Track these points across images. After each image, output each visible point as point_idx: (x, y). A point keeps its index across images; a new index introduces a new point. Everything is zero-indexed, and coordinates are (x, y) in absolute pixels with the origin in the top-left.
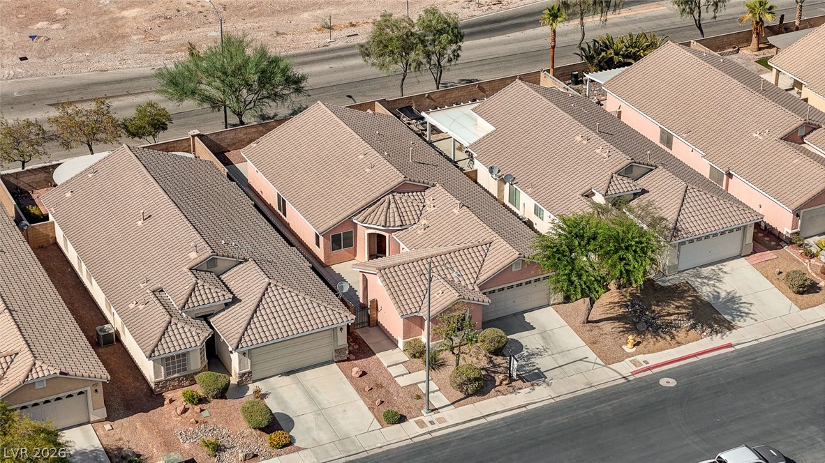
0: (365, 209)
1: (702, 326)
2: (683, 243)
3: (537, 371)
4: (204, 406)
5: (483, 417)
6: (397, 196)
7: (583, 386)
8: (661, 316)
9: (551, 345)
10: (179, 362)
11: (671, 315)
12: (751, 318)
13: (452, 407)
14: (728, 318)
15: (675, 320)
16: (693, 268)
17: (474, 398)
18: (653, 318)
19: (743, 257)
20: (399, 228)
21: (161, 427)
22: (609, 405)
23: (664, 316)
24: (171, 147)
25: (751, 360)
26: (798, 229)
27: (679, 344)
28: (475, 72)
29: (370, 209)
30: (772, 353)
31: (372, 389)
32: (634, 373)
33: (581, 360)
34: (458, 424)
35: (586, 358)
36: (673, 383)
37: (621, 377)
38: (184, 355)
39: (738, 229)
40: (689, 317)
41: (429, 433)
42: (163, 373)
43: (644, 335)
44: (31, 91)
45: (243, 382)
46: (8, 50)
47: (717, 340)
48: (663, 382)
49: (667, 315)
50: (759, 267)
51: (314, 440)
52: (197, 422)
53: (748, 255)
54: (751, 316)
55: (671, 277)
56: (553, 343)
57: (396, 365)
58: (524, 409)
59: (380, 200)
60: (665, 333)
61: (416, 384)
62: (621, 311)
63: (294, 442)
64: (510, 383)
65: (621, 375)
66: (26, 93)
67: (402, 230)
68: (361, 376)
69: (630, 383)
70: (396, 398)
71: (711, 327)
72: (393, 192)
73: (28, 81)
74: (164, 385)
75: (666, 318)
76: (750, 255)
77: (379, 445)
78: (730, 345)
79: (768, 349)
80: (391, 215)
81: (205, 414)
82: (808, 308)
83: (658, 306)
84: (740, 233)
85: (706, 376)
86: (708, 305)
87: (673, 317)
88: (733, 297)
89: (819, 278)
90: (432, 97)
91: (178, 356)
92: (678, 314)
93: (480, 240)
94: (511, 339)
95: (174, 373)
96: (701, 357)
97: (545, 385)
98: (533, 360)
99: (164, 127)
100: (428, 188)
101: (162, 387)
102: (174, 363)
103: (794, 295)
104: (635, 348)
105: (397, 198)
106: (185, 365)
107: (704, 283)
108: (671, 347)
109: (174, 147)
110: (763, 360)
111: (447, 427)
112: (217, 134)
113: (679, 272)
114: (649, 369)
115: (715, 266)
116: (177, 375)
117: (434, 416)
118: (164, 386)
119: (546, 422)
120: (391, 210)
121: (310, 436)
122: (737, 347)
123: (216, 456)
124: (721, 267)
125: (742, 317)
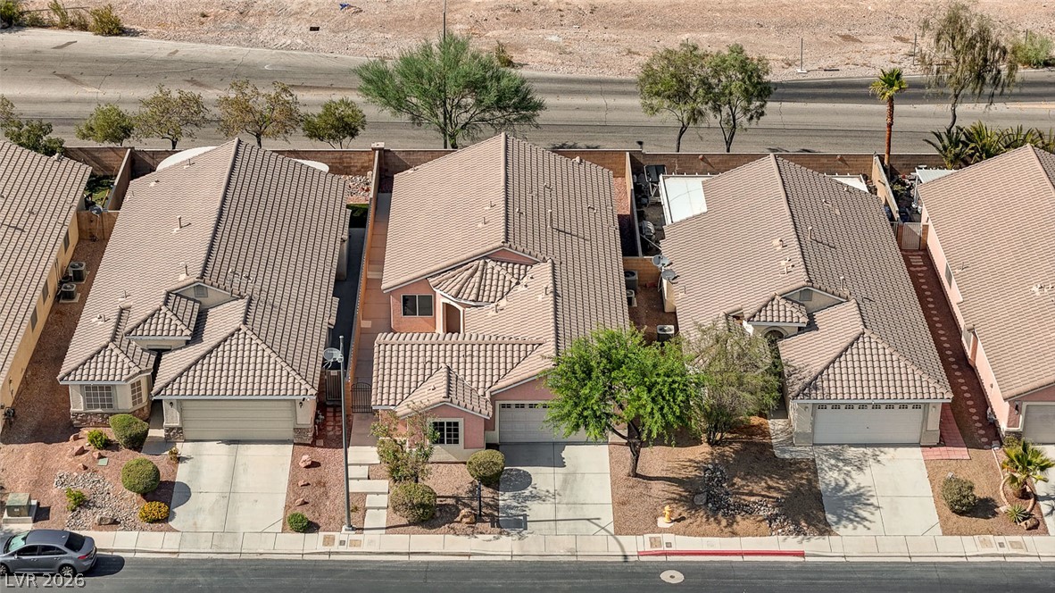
0: (446, 271)
1: (785, 520)
2: (823, 407)
3: (522, 518)
4: (109, 453)
5: (409, 554)
6: (491, 264)
7: (562, 552)
8: (737, 493)
9: (568, 492)
10: (102, 395)
11: (753, 495)
12: (865, 526)
13: (384, 531)
14: (830, 518)
15: (755, 503)
16: (839, 445)
17: (416, 528)
18: (727, 494)
19: (921, 446)
20: (473, 303)
21: (47, 464)
22: (569, 583)
23: (743, 494)
24: (346, 158)
25: (811, 579)
26: (1019, 428)
27: (734, 534)
28: (826, 143)
29: (452, 273)
30: (850, 579)
31: (308, 484)
32: (641, 554)
33: (588, 520)
34: (370, 553)
35: (598, 519)
36: (679, 578)
37: (621, 554)
38: (108, 388)
39: (916, 406)
40: (778, 503)
41: (330, 553)
42: (82, 404)
43: (696, 511)
44: (286, 66)
45: (171, 438)
46: (306, 16)
47: (792, 543)
48: (665, 576)
49: (747, 494)
50: (933, 464)
51: (195, 524)
52: (85, 468)
53: (930, 447)
54: (866, 523)
55: (799, 449)
56: (572, 489)
57: (360, 465)
58: (466, 558)
59: (467, 263)
60: (724, 515)
61: (366, 494)
62: (694, 473)
63: (171, 520)
64: (475, 523)
65: (623, 550)
66: (279, 68)
67: (476, 306)
68: (307, 467)
69: (627, 564)
70: (328, 503)
71: (797, 524)
72: (487, 257)
73: (294, 55)
74: (84, 418)
75: (743, 497)
76: (935, 446)
77: (262, 551)
78: (802, 554)
79: (847, 572)
80: (471, 285)
81: (103, 462)
82: (955, 534)
83: (742, 479)
84: (919, 412)
85: (731, 583)
86: (818, 496)
87: (753, 499)
88: (861, 495)
89: (1005, 500)
90: (709, 160)
91: (101, 387)
92: (763, 496)
93: (534, 339)
94: (524, 472)
95: (97, 407)
96: (747, 558)
97: (516, 537)
98: (528, 503)
99: (353, 132)
100: (537, 262)
101: (82, 421)
102: (96, 395)
103: (948, 512)
104: (672, 524)
105: (489, 265)
106: (110, 400)
107: (837, 466)
108: (721, 534)
109: (350, 158)
110: (825, 584)
111: (356, 553)
112: (408, 152)
113: (814, 445)
114: (666, 554)
115: (871, 450)
116: (99, 410)
117: (354, 536)
118: (85, 420)
119: (474, 580)
120: (473, 280)
121: (193, 519)
122: (807, 559)
123: (73, 511)
124: (878, 453)
125: (852, 521)
